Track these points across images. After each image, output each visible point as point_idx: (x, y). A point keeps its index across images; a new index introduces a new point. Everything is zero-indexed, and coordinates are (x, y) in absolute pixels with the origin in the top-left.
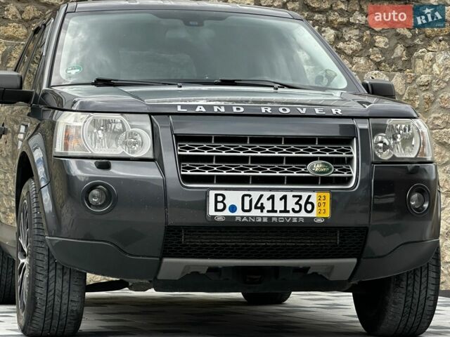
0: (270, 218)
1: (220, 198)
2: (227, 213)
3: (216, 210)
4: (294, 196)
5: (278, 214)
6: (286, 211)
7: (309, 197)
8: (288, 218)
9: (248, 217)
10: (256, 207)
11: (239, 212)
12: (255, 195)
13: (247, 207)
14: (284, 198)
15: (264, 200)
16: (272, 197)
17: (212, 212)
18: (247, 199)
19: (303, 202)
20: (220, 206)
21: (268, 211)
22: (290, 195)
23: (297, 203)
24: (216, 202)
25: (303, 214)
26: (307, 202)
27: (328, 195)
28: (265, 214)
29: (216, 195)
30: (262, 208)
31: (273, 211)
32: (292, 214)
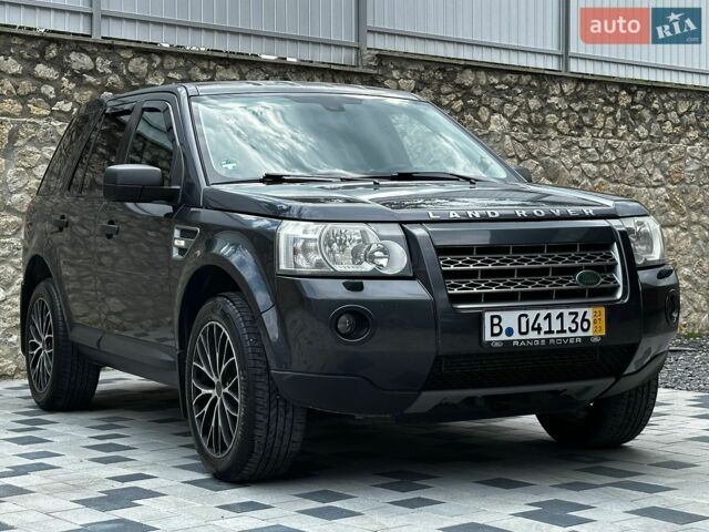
0: (547, 340)
1: (496, 321)
2: (504, 337)
3: (493, 335)
4: (570, 313)
5: (555, 335)
6: (563, 331)
7: (585, 313)
8: (565, 338)
9: (525, 341)
10: (533, 329)
11: (516, 336)
12: (532, 314)
13: (524, 330)
14: (561, 316)
15: (540, 320)
16: (549, 316)
17: (488, 337)
18: (524, 320)
19: (579, 320)
20: (496, 330)
21: (546, 333)
22: (566, 312)
23: (573, 321)
24: (492, 325)
25: (580, 333)
26: (583, 320)
27: (603, 310)
28: (542, 336)
29: (492, 317)
30: (539, 329)
31: (550, 332)
32: (568, 334)
